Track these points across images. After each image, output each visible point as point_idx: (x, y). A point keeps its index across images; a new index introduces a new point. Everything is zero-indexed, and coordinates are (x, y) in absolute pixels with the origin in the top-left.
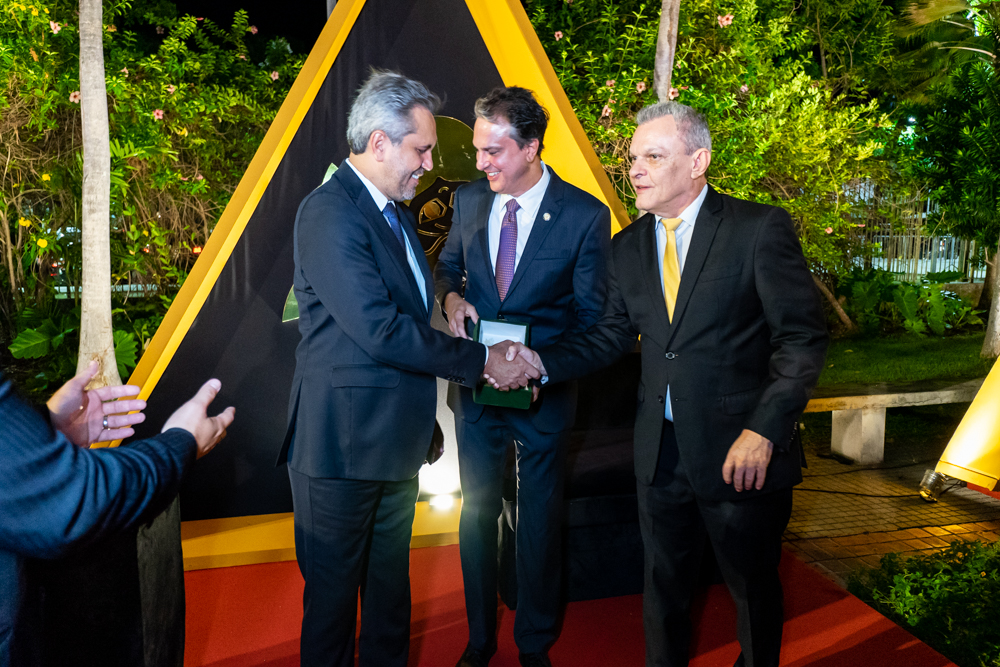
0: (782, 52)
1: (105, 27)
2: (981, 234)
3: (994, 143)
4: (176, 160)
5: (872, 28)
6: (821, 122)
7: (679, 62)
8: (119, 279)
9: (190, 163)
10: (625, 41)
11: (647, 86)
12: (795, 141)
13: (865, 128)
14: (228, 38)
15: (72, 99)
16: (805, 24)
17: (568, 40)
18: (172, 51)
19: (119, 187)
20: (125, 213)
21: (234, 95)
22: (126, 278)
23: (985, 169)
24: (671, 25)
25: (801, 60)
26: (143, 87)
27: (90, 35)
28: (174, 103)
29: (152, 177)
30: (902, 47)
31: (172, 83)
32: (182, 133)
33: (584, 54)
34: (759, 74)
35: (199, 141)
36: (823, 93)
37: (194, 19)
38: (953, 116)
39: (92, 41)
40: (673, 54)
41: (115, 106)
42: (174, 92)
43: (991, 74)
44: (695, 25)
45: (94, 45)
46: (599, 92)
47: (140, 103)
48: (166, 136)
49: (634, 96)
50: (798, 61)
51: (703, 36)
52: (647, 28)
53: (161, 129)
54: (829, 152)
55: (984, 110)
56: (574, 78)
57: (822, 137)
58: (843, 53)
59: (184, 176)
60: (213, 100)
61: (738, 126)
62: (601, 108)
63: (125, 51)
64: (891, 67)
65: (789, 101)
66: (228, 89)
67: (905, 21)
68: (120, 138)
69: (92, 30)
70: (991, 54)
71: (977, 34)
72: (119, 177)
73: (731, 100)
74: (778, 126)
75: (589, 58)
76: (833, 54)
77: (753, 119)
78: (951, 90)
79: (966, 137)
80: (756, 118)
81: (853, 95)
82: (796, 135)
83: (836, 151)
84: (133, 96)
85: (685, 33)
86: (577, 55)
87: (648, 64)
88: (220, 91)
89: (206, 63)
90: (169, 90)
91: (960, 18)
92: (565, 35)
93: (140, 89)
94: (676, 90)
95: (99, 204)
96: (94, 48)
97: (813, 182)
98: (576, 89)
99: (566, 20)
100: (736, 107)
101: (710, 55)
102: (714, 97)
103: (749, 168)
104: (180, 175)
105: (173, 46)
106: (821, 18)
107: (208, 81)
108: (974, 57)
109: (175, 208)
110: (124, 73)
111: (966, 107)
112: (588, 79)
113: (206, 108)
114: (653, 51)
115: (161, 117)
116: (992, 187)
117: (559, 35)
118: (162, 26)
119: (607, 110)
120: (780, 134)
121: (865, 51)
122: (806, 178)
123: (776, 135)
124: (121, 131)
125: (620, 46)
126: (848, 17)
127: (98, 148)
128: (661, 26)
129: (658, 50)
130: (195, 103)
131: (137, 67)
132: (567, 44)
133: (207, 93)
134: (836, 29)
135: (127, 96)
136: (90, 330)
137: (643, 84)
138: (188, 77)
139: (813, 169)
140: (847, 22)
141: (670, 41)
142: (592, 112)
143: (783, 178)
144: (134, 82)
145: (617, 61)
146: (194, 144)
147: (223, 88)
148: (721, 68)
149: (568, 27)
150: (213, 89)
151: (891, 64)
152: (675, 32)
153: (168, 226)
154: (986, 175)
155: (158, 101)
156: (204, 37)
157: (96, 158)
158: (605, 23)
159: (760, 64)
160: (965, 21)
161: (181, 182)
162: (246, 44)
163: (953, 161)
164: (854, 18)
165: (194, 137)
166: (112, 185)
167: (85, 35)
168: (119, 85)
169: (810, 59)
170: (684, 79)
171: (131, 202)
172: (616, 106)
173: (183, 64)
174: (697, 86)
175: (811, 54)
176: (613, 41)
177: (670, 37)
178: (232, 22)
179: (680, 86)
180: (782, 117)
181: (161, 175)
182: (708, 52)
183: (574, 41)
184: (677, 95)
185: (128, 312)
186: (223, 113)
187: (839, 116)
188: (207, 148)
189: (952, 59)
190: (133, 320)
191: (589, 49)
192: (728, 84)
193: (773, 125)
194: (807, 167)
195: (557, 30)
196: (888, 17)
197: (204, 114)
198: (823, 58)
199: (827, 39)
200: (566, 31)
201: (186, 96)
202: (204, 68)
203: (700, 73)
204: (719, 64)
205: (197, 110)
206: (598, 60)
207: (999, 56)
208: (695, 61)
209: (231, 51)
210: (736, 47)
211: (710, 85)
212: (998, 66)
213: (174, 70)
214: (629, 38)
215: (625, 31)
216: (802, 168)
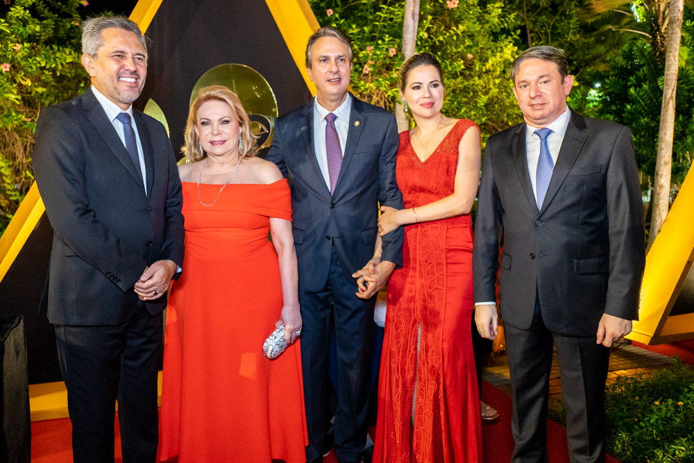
0: (498, 30)
2: (644, 167)
3: (652, 100)
4: (18, 103)
5: (563, 14)
7: (421, 34)
9: (33, 108)
10: (381, 17)
11: (397, 51)
12: (508, 95)
14: (65, 9)
16: (515, 9)
17: (337, 16)
18: (18, 17)
21: (70, 54)
23: (646, 119)
24: (414, 6)
25: (512, 36)
28: (19, 58)
30: (586, 29)
31: (18, 42)
32: (26, 83)
33: (350, 27)
34: (480, 46)
35: (40, 90)
38: (623, 80)
40: (416, 28)
42: (20, 49)
43: (648, 50)
44: (432, 7)
46: (361, 55)
48: (11, 84)
49: (387, 59)
50: (510, 37)
51: (440, 16)
52: (395, 8)
53: (8, 79)
55: (645, 75)
58: (543, 32)
59: (27, 117)
60: (52, 57)
61: (466, 83)
62: (363, 68)
64: (578, 43)
65: (503, 66)
66: (65, 49)
67: (588, 9)
70: (648, 35)
71: (638, 21)
73: (460, 65)
74: (495, 84)
75: (353, 29)
76: (536, 33)
77: (477, 78)
78: (621, 61)
79: (632, 95)
80: (480, 77)
82: (509, 91)
85: (425, 13)
86: (345, 28)
87: (397, 34)
88: (59, 50)
89: (47, 27)
90: (15, 48)
91: (625, 8)
92: (335, 12)
99: (336, 2)
100: (463, 69)
101: (444, 30)
102: (448, 63)
103: (475, 115)
104: (23, 117)
105: (19, 13)
106: (527, 6)
107: (49, 42)
108: (637, 37)
109: (20, 144)
111: (632, 73)
113: (46, 63)
114: (401, 25)
115: (8, 70)
116: (651, 132)
117: (330, 12)
119: (367, 69)
120: (497, 90)
121: (559, 31)
123: (495, 91)
125: (377, 21)
126: (546, 5)
128: (407, 6)
129: (405, 24)
130: (38, 59)
132: (337, 19)
133: (47, 51)
134: (539, 14)
137: (394, 50)
138: (32, 39)
140: (546, 8)
141: (413, 18)
142: (356, 70)
143: (501, 124)
145: (375, 33)
146: (37, 92)
147: (61, 48)
148: (453, 40)
149: (337, 6)
150: (52, 48)
151: (578, 41)
152: (417, 11)
153: (14, 158)
154: (646, 122)
155: (5, 55)
158: (365, 4)
159: (481, 38)
160: (629, 11)
161: (25, 122)
162: (79, 14)
163: (624, 112)
164: (551, 6)
165: (36, 87)
169: (518, 35)
170: (425, 47)
172: (374, 66)
173: (27, 28)
175: (519, 32)
176: (371, 17)
177: (413, 14)
180: (498, 77)
181: (7, 116)
182: (443, 28)
183: (342, 17)
186: (60, 67)
188: (48, 95)
189: (620, 38)
191: (353, 23)
192: (458, 52)
193: (491, 83)
195: (328, 8)
196: (576, 6)
197: (43, 68)
198: (529, 36)
199: (531, 21)
200: (336, 9)
201: (29, 53)
202: (45, 31)
203: (437, 43)
204: (451, 36)
205: (39, 65)
206: (360, 31)
207: (655, 37)
208: (432, 34)
209: (68, 19)
210: (463, 24)
211: (444, 52)
212: (654, 44)
213: (19, 32)
214: (383, 15)
215: (380, 9)
216: (515, 116)
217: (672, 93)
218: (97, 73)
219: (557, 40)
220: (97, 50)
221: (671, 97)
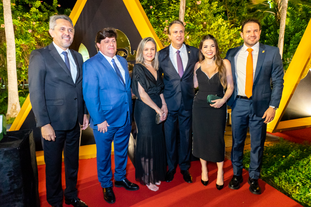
0: (216, 12)
1: (12, 4)
3: (275, 38)
4: (36, 44)
5: (241, 6)
6: (227, 32)
7: (186, 15)
8: (20, 81)
9: (41, 46)
12: (220, 38)
13: (239, 34)
14: (52, 8)
15: (2, 27)
16: (223, 4)
17: (154, 8)
18: (34, 12)
19: (19, 53)
20: (21, 61)
22: (22, 81)
24: (183, 4)
26: (25, 23)
27: (7, 6)
28: (35, 28)
29: (29, 50)
30: (250, 11)
31: (34, 21)
32: (38, 37)
33: (159, 13)
34: (209, 19)
35: (44, 39)
36: (227, 24)
37: (40, 1)
38: (264, 30)
39: (7, 8)
40: (184, 13)
41: (16, 28)
42: (35, 24)
43: (274, 19)
44: (191, 4)
45: (8, 9)
46: (163, 24)
47: (24, 28)
48: (33, 37)
50: (220, 15)
51: (193, 7)
52: (177, 5)
53: (31, 35)
54: (229, 41)
55: (272, 29)
56: (156, 20)
57: (227, 37)
58: (233, 13)
60: (47, 27)
61: (203, 33)
62: (164, 28)
63: (19, 12)
65: (218, 26)
67: (251, 3)
68: (18, 38)
69: (7, 4)
70: (274, 13)
71: (271, 8)
72: (19, 50)
73: (201, 27)
74: (214, 34)
75: (160, 14)
76: (231, 13)
77: (208, 31)
79: (267, 37)
80: (209, 31)
81: (236, 25)
82: (220, 36)
83: (231, 41)
84: (22, 25)
85: (188, 7)
86: (157, 13)
87: (177, 15)
90: (33, 23)
91: (265, 3)
92: (153, 7)
93: (24, 23)
94: (185, 23)
95: (12, 58)
96: (8, 10)
97: (225, 50)
98: (157, 23)
99: (154, 3)
100: (203, 28)
102: (196, 26)
105: (34, 10)
106: (227, 3)
107: (46, 21)
108: (270, 14)
110: (18, 18)
111: (267, 28)
112: (160, 20)
113: (45, 29)
114: (178, 12)
115: (31, 32)
117: (151, 7)
118: (31, 4)
119: (166, 29)
121: (240, 12)
122: (223, 49)
124: (18, 36)
125: (169, 10)
126: (234, 2)
127: (11, 41)
128: (180, 4)
129: (180, 11)
130: (42, 28)
131: (23, 16)
132: (154, 10)
133: (45, 24)
134: (232, 6)
135: (20, 25)
136: (11, 97)
138: (39, 20)
139: (225, 46)
140: (234, 4)
141: (183, 9)
142: (162, 30)
144: (22, 21)
145: (168, 15)
146: (42, 41)
149: (154, 5)
150: (47, 23)
151: (247, 16)
152: (185, 6)
155: (30, 27)
156: (44, 8)
157: (11, 44)
158: (165, 3)
159: (209, 16)
160: (267, 4)
162: (57, 10)
164: (236, 3)
165: (42, 38)
166: (16, 53)
167: (5, 6)
168: (17, 22)
169: (224, 14)
170: (188, 20)
171: (23, 58)
173: (38, 16)
174: (191, 22)
175: (224, 13)
176: (167, 9)
177: (183, 7)
178: (53, 3)
179: (186, 22)
180: (216, 31)
182: (195, 12)
183: (156, 8)
184: (186, 24)
185: (24, 92)
187: (232, 30)
188: (46, 41)
189: (264, 15)
190: (26, 94)
191: (161, 11)
192: (201, 21)
193: (213, 33)
194: (223, 45)
195: (151, 5)
196: (246, 2)
197: (44, 31)
198: (228, 14)
199: (229, 9)
200: (154, 6)
201: (39, 26)
202: (44, 17)
203: (192, 18)
204: (198, 16)
205: (42, 30)
206: (163, 14)
207: (276, 14)
208: (191, 15)
209: (53, 12)
210: (202, 11)
211: (195, 22)
212: (276, 16)
213: (35, 17)
214: (172, 8)
215: (170, 6)
216: (222, 46)
217: (283, 36)
218: (54, 36)
219: (239, 16)
220: (54, 27)
221: (282, 37)
